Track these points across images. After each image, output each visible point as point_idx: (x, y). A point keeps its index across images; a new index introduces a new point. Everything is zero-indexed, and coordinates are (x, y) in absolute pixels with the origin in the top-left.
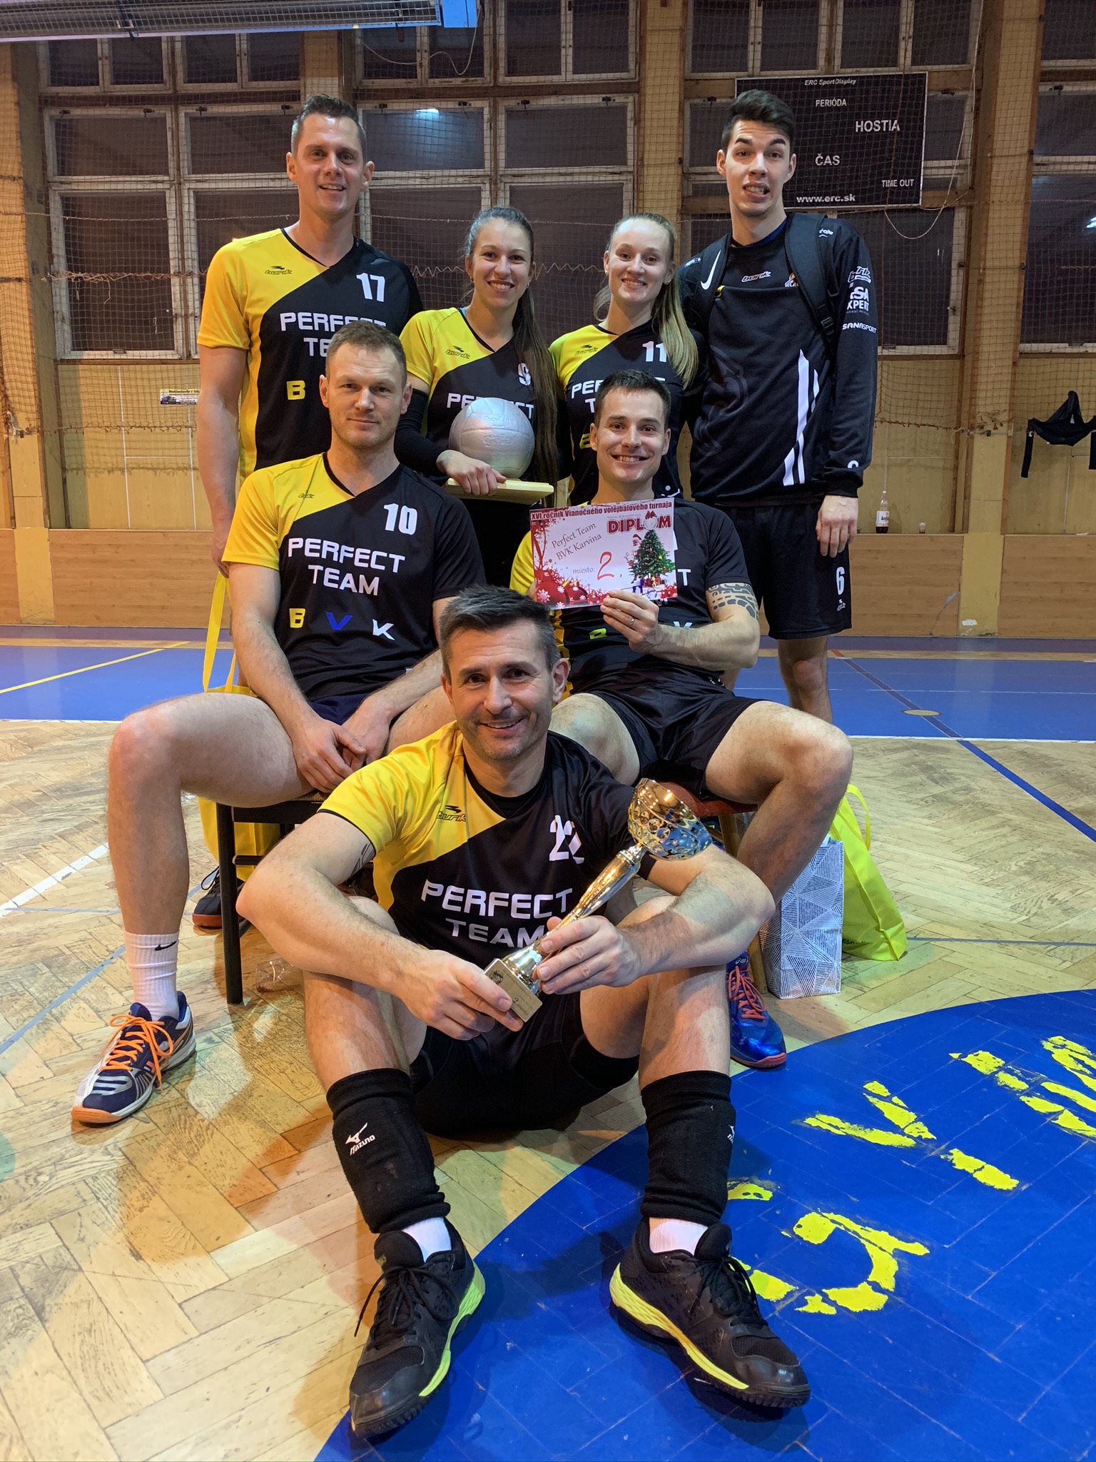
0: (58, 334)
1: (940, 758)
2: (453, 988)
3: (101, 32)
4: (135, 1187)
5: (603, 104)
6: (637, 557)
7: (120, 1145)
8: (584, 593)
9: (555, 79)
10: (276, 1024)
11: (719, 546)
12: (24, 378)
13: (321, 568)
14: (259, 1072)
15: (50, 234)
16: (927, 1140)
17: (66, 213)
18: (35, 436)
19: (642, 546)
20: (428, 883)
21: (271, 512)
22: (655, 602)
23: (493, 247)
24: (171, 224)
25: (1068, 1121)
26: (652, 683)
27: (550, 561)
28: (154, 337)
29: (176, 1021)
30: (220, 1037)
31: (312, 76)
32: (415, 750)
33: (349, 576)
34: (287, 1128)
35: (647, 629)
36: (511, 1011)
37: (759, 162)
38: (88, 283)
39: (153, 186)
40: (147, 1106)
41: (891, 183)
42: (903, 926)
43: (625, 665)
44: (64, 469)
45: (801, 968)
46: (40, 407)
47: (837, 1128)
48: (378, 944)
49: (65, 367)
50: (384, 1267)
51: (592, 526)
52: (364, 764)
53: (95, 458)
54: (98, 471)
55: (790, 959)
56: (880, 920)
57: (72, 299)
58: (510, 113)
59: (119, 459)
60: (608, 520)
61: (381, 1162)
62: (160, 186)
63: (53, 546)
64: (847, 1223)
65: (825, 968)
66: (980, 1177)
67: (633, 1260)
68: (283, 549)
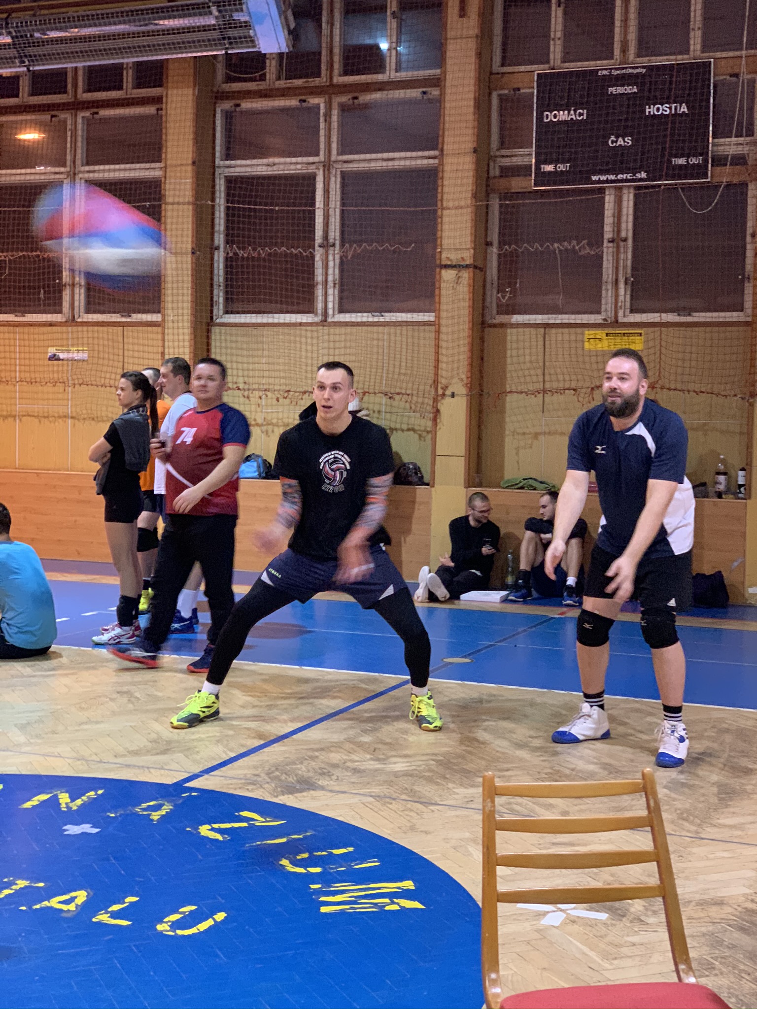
5: (422, 97)
9: (380, 77)
39: (56, 176)
41: (681, 161)
58: (343, 108)
59: (13, 407)
62: (59, 176)
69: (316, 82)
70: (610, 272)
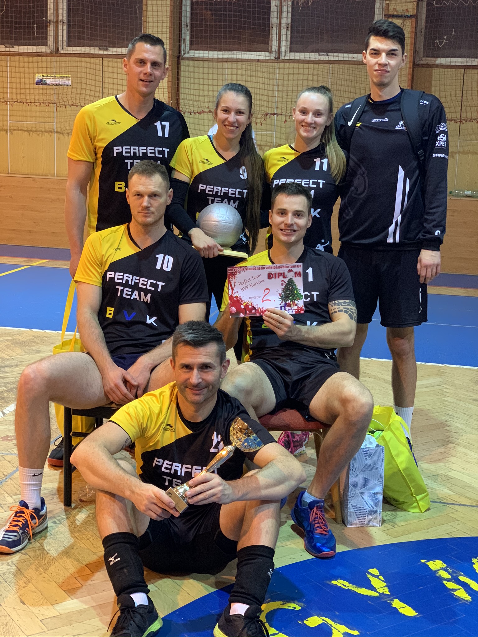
2: (153, 498)
4: (21, 579)
6: (283, 291)
7: (14, 563)
8: (255, 309)
10: (87, 517)
11: (335, 281)
13: (122, 288)
14: (77, 538)
16: (386, 595)
19: (286, 286)
20: (156, 459)
21: (99, 257)
22: (291, 314)
23: (227, 107)
25: (461, 594)
27: (237, 292)
29: (40, 511)
30: (60, 521)
32: (153, 395)
33: (136, 292)
34: (88, 563)
35: (286, 329)
36: (175, 508)
37: (383, 58)
40: (25, 548)
42: (427, 495)
43: (277, 345)
45: (359, 511)
47: (345, 586)
48: (126, 480)
50: (120, 608)
51: (260, 275)
52: (137, 395)
55: (353, 506)
56: (413, 490)
59: (5, 123)
60: (268, 273)
61: (122, 568)
64: (329, 621)
65: (372, 513)
66: (401, 611)
67: (222, 619)
68: (104, 277)
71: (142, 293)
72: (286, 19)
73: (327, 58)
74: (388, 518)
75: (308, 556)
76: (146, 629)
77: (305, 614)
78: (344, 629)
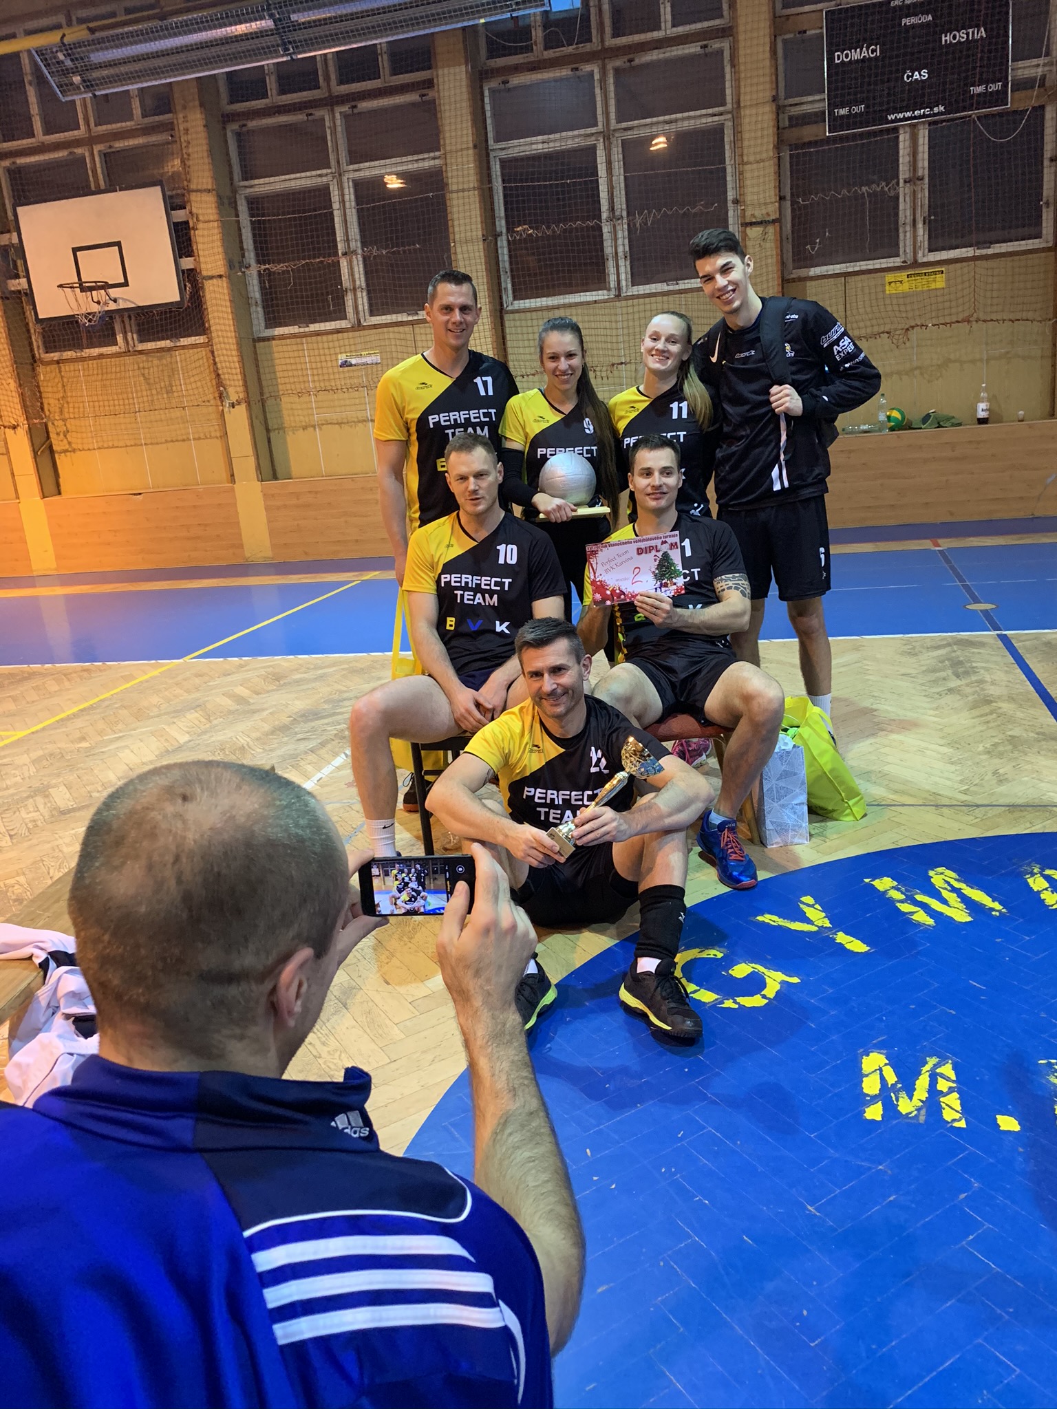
0: (254, 316)
1: (973, 653)
2: (531, 842)
3: (268, 59)
5: (702, 51)
6: (657, 569)
8: (624, 594)
9: (655, 35)
11: (720, 551)
12: (231, 359)
13: (462, 592)
15: (240, 235)
16: (825, 927)
17: (252, 216)
18: (244, 406)
19: (660, 562)
20: (526, 789)
21: (429, 559)
22: (669, 597)
23: (554, 353)
24: (336, 213)
25: (921, 917)
26: (674, 651)
27: (601, 575)
28: (330, 313)
31: (443, 67)
32: (513, 713)
33: (479, 595)
35: (664, 615)
36: (559, 852)
38: (274, 272)
39: (319, 180)
41: (980, 89)
42: (861, 799)
43: (657, 639)
44: (268, 430)
45: (779, 827)
46: (245, 381)
47: (774, 921)
48: (496, 822)
49: (262, 344)
51: (627, 552)
52: (493, 719)
53: (292, 418)
54: (295, 429)
55: (772, 822)
56: (843, 794)
57: (262, 288)
58: (617, 71)
59: (312, 417)
60: (634, 548)
62: (324, 179)
63: (266, 496)
64: (761, 968)
65: (796, 828)
66: (848, 946)
67: (629, 977)
68: (438, 581)
69: (588, 47)
70: (908, 213)
71: (487, 595)
72: (623, 246)
73: (677, 287)
74: (817, 831)
75: (723, 889)
76: (538, 1002)
77: (729, 962)
78: (780, 976)
